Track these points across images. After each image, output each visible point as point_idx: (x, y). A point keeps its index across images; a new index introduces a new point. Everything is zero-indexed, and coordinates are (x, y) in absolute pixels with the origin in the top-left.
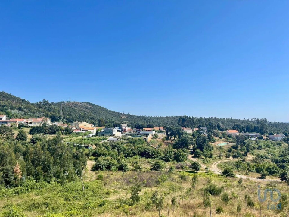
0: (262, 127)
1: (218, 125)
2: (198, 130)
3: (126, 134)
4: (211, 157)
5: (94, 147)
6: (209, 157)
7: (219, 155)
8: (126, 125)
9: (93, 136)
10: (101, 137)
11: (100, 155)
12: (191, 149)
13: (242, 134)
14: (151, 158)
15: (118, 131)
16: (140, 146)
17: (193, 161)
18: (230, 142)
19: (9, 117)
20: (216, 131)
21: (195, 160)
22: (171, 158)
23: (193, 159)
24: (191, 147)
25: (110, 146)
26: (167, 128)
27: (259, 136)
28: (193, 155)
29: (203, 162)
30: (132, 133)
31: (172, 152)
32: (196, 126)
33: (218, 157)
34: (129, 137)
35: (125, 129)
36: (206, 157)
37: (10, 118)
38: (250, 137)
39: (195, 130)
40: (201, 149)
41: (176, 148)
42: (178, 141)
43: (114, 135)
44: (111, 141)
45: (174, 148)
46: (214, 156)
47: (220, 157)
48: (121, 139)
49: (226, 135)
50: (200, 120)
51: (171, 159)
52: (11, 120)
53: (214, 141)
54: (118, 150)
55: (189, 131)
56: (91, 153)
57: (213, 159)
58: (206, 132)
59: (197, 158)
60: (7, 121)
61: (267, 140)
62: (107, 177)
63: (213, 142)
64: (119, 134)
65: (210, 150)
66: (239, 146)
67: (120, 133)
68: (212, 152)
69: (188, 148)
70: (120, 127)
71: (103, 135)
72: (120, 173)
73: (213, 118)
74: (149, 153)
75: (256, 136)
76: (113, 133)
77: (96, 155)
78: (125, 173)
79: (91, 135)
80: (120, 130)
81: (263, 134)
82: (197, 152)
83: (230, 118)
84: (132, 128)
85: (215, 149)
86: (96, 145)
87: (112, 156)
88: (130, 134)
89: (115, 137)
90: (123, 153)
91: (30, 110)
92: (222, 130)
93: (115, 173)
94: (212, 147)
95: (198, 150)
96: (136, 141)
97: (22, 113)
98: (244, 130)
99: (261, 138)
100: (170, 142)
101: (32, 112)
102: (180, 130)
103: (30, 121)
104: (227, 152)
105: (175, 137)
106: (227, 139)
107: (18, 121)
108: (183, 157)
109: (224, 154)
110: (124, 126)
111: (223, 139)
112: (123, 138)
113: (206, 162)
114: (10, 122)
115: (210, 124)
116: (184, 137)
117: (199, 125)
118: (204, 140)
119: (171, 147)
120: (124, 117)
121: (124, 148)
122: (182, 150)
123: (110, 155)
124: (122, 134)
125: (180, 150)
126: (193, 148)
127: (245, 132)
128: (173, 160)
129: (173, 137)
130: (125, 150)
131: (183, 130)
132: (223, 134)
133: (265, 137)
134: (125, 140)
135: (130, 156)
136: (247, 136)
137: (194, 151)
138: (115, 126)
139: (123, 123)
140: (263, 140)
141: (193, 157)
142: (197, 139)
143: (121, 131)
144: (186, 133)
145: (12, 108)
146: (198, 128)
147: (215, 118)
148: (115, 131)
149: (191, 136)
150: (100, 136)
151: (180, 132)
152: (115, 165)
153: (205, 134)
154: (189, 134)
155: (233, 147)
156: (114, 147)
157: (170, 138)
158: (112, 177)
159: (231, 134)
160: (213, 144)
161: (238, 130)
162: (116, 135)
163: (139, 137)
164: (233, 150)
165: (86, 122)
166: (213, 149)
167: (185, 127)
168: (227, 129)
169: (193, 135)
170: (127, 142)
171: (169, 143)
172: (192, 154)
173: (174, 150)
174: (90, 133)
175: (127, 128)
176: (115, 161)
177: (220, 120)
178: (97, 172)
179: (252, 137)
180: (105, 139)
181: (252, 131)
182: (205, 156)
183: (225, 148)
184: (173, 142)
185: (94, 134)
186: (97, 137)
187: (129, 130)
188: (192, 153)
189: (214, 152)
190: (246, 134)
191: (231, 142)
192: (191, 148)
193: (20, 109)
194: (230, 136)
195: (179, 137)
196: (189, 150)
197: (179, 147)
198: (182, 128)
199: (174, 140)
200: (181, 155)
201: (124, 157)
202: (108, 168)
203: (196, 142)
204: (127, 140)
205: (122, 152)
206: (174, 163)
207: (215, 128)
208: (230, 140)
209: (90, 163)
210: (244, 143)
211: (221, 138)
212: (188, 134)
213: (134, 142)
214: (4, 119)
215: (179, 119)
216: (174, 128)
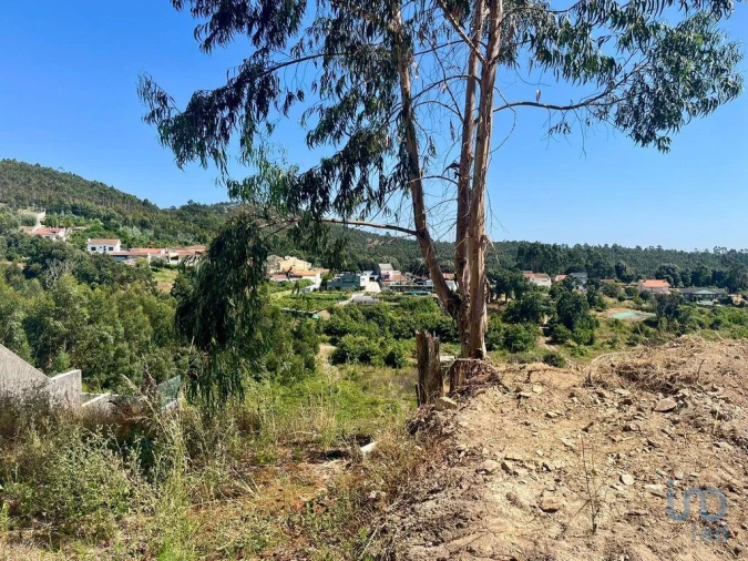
0: (735, 273)
1: (617, 267)
2: (563, 281)
3: (391, 287)
4: (591, 342)
5: (325, 315)
6: (586, 344)
7: (610, 340)
8: (389, 266)
9: (315, 290)
10: (336, 294)
11: (344, 333)
12: (546, 326)
13: (678, 290)
14: (452, 342)
15: (372, 279)
16: (428, 314)
17: (548, 351)
18: (643, 310)
19: (127, 244)
20: (611, 282)
21: (553, 348)
22: (497, 344)
23: (547, 347)
24: (546, 320)
25: (360, 315)
26: (489, 275)
27: (723, 295)
28: (548, 339)
29: (572, 355)
30: (404, 284)
31: (499, 330)
32: (562, 269)
33: (609, 343)
34: (399, 294)
35: (387, 276)
36: (579, 344)
37: (129, 247)
38: (700, 299)
39: (557, 279)
40: (569, 324)
41: (509, 322)
42: (516, 306)
43: (363, 288)
44: (359, 303)
45: (504, 321)
46: (598, 342)
47: (613, 344)
48: (380, 299)
49: (636, 291)
50: (572, 254)
51: (497, 347)
52: (134, 251)
53: (603, 307)
54: (380, 324)
55: (543, 281)
56: (322, 328)
57: (595, 349)
58: (584, 286)
59: (556, 346)
60: (125, 252)
61: (742, 305)
62: (364, 377)
63: (600, 308)
64: (373, 287)
65: (591, 328)
66: (664, 319)
67: (377, 284)
68: (596, 332)
69: (538, 322)
70: (375, 269)
71: (338, 289)
72: (389, 371)
73: (610, 246)
74: (447, 331)
75: (716, 296)
76: (362, 285)
77: (334, 333)
78: (401, 371)
79: (312, 288)
80: (376, 277)
81: (734, 291)
82: (559, 332)
83: (656, 247)
84: (403, 272)
85: (602, 325)
86: (331, 311)
87: (368, 334)
88: (400, 289)
89: (367, 294)
90: (390, 330)
92: (627, 280)
93: (378, 371)
94: (597, 321)
95: (561, 327)
96: (416, 303)
97: (149, 233)
98: (684, 280)
99: (728, 302)
100: (496, 307)
102: (521, 280)
103: (171, 254)
104: (631, 334)
105: (508, 296)
106: (637, 303)
107: (150, 255)
108: (526, 342)
109: (622, 338)
110: (385, 268)
111: (626, 302)
112: (385, 297)
113: (577, 355)
114: (134, 257)
115: (596, 265)
116: (530, 296)
117: (569, 266)
118: (578, 306)
119: (498, 319)
120: (376, 242)
121: (391, 318)
122: (522, 327)
123: (362, 332)
124: (381, 286)
125: (520, 326)
126: (550, 322)
127: (686, 286)
128: (501, 349)
129: (504, 296)
130: (393, 322)
131: (527, 279)
132: (628, 291)
133: (737, 298)
134: (390, 301)
135: (404, 337)
136: (691, 295)
137: (552, 329)
138: (363, 267)
139: (381, 262)
140: (733, 305)
141: (547, 343)
142: (560, 302)
143: (377, 281)
144: (535, 288)
146: (565, 274)
147: (615, 247)
148: (365, 279)
149: (545, 295)
150: (331, 289)
151: (521, 284)
152: (377, 353)
153: (581, 291)
154: (542, 289)
155: (649, 322)
156: (370, 316)
157: (494, 298)
158: (374, 377)
159: (649, 290)
160: (599, 314)
161: (669, 281)
162: (367, 289)
163: (422, 294)
164: (647, 328)
165: (294, 258)
166: (598, 325)
167: (534, 272)
168: (640, 278)
169: (552, 293)
170: (396, 306)
171: (494, 310)
172: (547, 336)
173: (506, 326)
174: (309, 283)
175: (392, 273)
176: (376, 347)
177: (628, 251)
178: (341, 366)
179: (704, 297)
180: (345, 298)
181: (707, 283)
182: (578, 341)
183: (627, 325)
184: (503, 308)
185: (317, 286)
186: (325, 294)
187: (395, 277)
188: (546, 334)
189: (601, 333)
190: (689, 290)
191: (647, 310)
192: (545, 323)
193: (143, 225)
194: (644, 296)
195: (518, 297)
196: (540, 328)
197: (516, 320)
198: (526, 274)
199: (505, 302)
200: (521, 339)
201: (392, 339)
202: (365, 358)
203: (558, 308)
204: (395, 301)
205: (387, 328)
206: (504, 355)
207: (609, 274)
208: (644, 305)
209: (326, 349)
210: (677, 314)
211: (621, 299)
212: (541, 291)
213: (412, 307)
214: (117, 249)
215: (521, 252)
216: (507, 275)
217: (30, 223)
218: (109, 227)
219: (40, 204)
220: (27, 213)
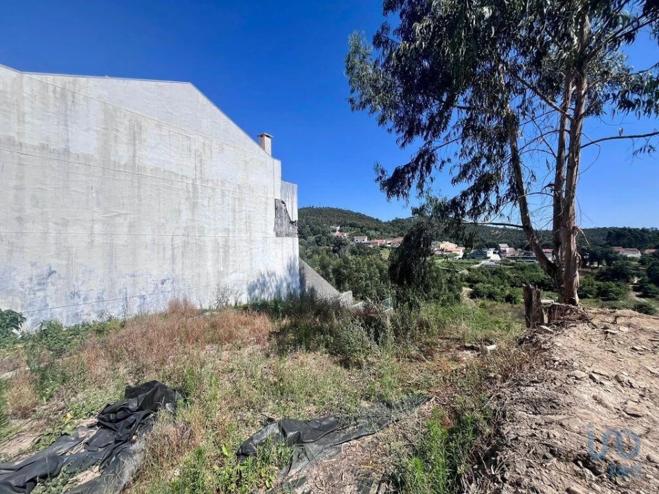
2: (653, 253)
3: (508, 258)
5: (466, 272)
8: (506, 245)
9: (460, 259)
10: (472, 261)
11: (477, 282)
12: (636, 284)
15: (494, 253)
16: (534, 274)
17: (638, 302)
19: (370, 238)
21: (643, 300)
22: (590, 294)
23: (637, 299)
24: (636, 280)
25: (488, 272)
26: (583, 250)
30: (517, 255)
32: (652, 245)
34: (514, 261)
35: (505, 251)
37: (371, 239)
39: (647, 253)
41: (602, 281)
42: (607, 270)
43: (489, 258)
44: (487, 266)
45: (597, 279)
48: (501, 264)
51: (590, 296)
52: (372, 241)
54: (501, 278)
55: (632, 254)
56: (463, 279)
59: (647, 299)
60: (369, 242)
62: (491, 307)
64: (496, 257)
67: (498, 255)
69: (628, 282)
70: (497, 247)
71: (473, 258)
72: (507, 305)
76: (488, 256)
77: (471, 282)
78: (515, 306)
79: (458, 257)
80: (497, 252)
82: (650, 289)
84: (516, 249)
86: (469, 270)
88: (514, 258)
89: (492, 261)
91: (384, 229)
95: (651, 286)
96: (525, 267)
97: (379, 233)
100: (589, 270)
101: (387, 232)
103: (388, 242)
105: (600, 263)
107: (379, 242)
108: (617, 294)
110: (503, 246)
112: (505, 262)
114: (372, 244)
116: (620, 264)
120: (497, 232)
121: (507, 275)
122: (613, 284)
123: (489, 282)
124: (501, 257)
126: (638, 281)
129: (596, 263)
131: (616, 253)
134: (507, 265)
135: (517, 286)
137: (641, 287)
138: (489, 246)
139: (501, 243)
141: (637, 296)
142: (649, 268)
143: (498, 254)
144: (625, 258)
145: (370, 229)
146: (654, 248)
148: (490, 253)
149: (635, 263)
150: (469, 258)
152: (499, 294)
154: (633, 259)
156: (495, 273)
157: (588, 265)
158: (497, 308)
162: (492, 258)
163: (529, 262)
167: (623, 248)
169: (642, 262)
170: (511, 268)
171: (588, 273)
172: (638, 291)
173: (598, 283)
174: (456, 255)
175: (508, 249)
176: (498, 291)
178: (475, 300)
180: (477, 263)
184: (595, 271)
185: (461, 257)
186: (466, 261)
187: (510, 252)
188: (635, 289)
192: (635, 282)
193: (376, 230)
195: (609, 264)
196: (631, 286)
197: (607, 279)
198: (616, 249)
199: (598, 268)
200: (612, 291)
201: (509, 287)
202: (490, 297)
203: (648, 272)
204: (510, 265)
205: (505, 281)
209: (466, 290)
212: (630, 260)
213: (522, 269)
214: (366, 240)
215: (610, 234)
216: (599, 250)
217: (335, 231)
218: (362, 231)
219: (338, 224)
220: (333, 227)
